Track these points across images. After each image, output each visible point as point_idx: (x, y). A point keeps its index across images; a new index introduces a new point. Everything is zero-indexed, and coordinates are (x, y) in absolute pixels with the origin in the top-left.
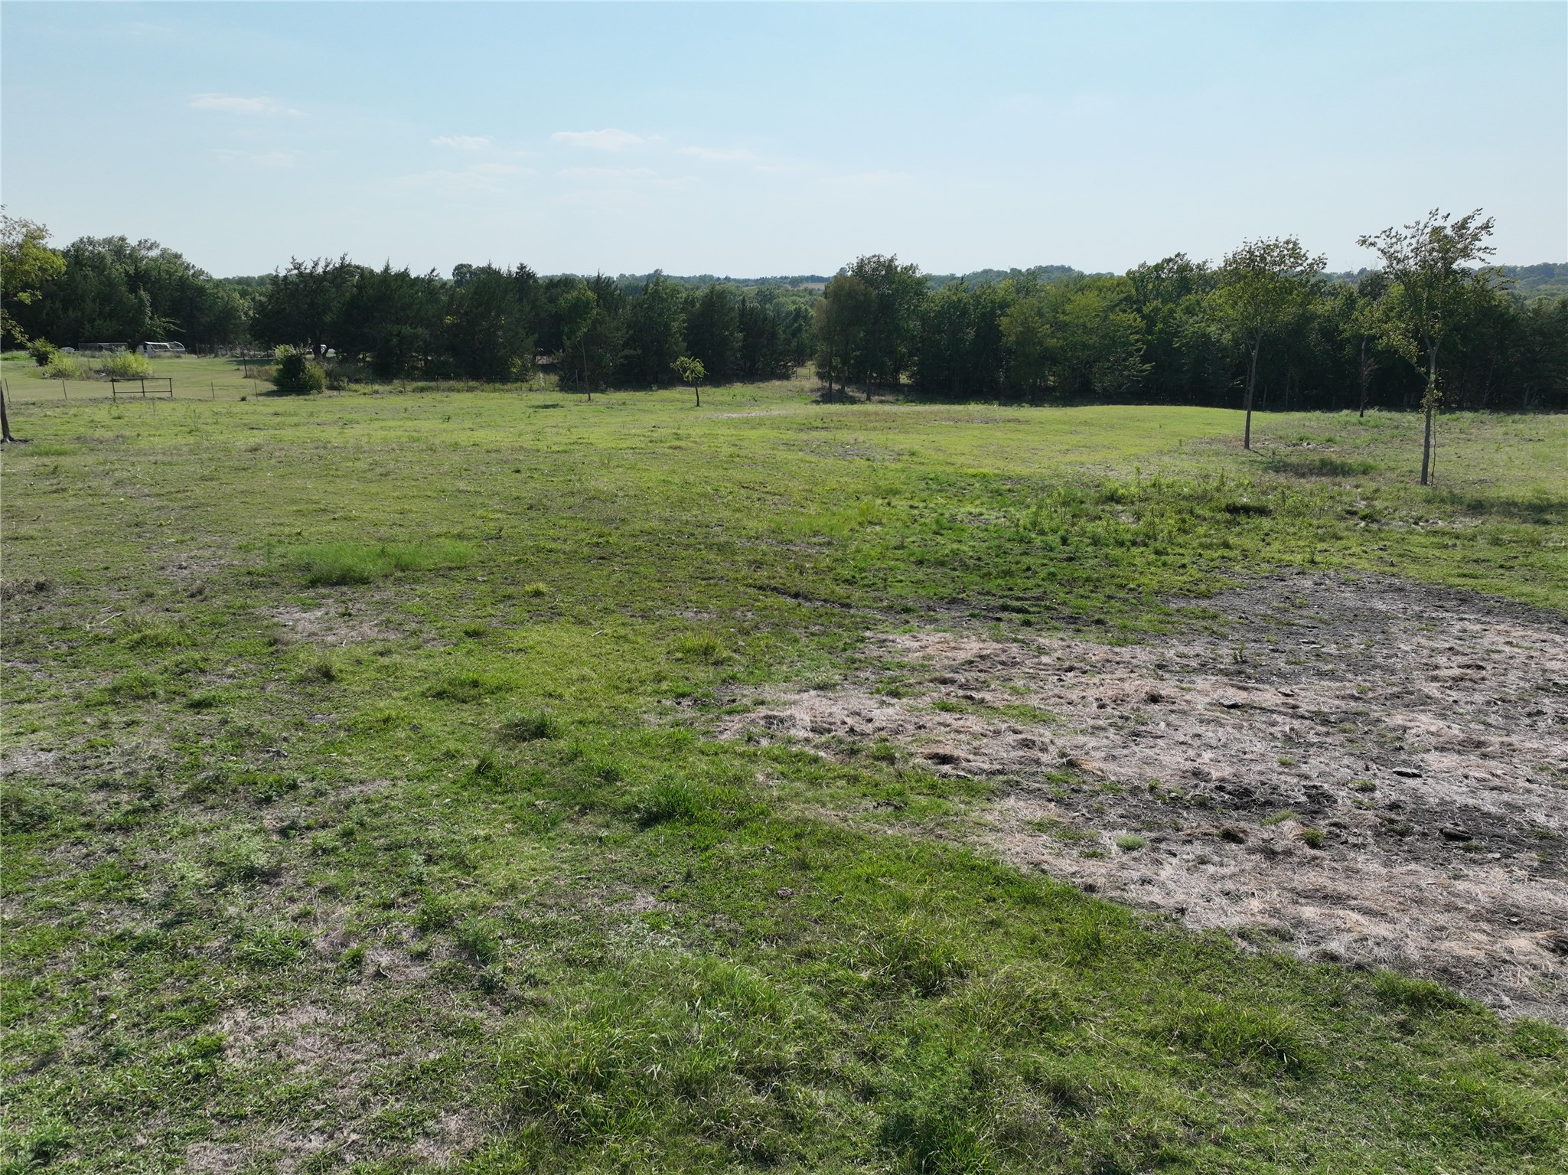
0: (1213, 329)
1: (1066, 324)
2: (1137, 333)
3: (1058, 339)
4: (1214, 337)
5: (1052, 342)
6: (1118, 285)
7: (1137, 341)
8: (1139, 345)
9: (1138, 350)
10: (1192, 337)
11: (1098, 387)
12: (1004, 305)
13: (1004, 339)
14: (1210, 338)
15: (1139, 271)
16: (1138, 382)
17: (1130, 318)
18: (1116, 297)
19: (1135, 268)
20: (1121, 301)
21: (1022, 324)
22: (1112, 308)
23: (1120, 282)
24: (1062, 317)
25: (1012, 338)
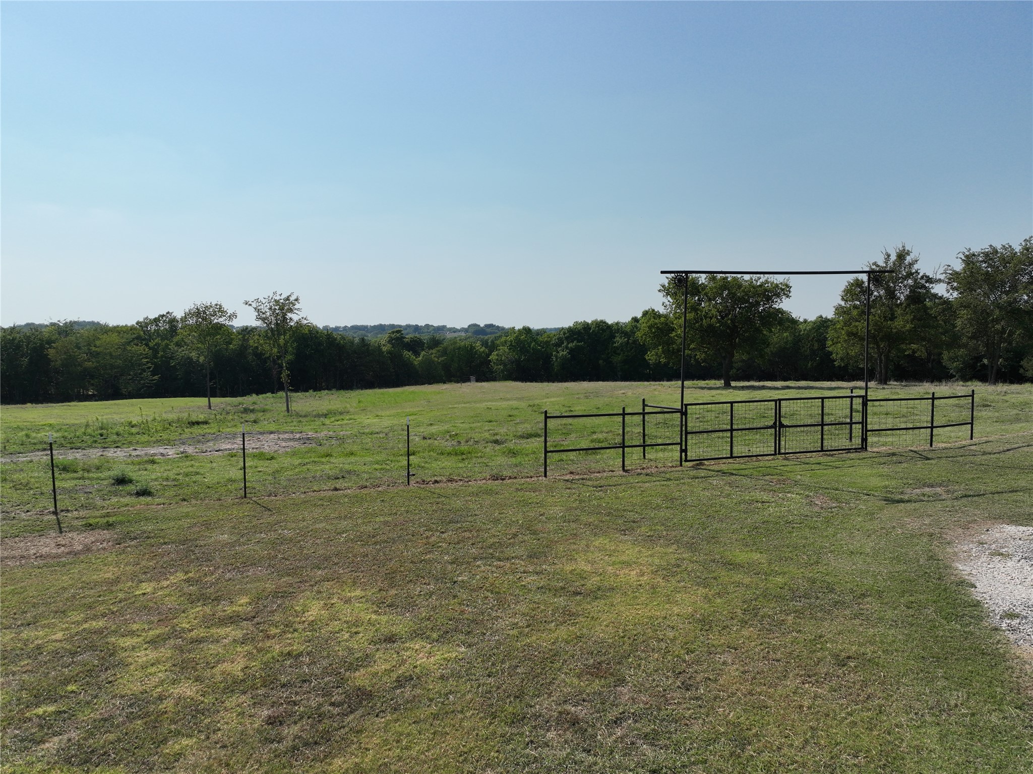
0: (194, 355)
1: (98, 354)
2: (146, 358)
3: (93, 362)
4: (195, 359)
5: (88, 364)
6: (131, 330)
7: (148, 362)
8: (149, 365)
9: (149, 368)
10: (181, 359)
11: (124, 391)
12: (50, 342)
13: (53, 364)
14: (192, 359)
15: (144, 322)
16: (152, 387)
17: (141, 349)
18: (130, 336)
19: (141, 320)
20: (134, 339)
21: (65, 353)
22: (129, 343)
23: (132, 328)
24: (94, 349)
25: (59, 363)
